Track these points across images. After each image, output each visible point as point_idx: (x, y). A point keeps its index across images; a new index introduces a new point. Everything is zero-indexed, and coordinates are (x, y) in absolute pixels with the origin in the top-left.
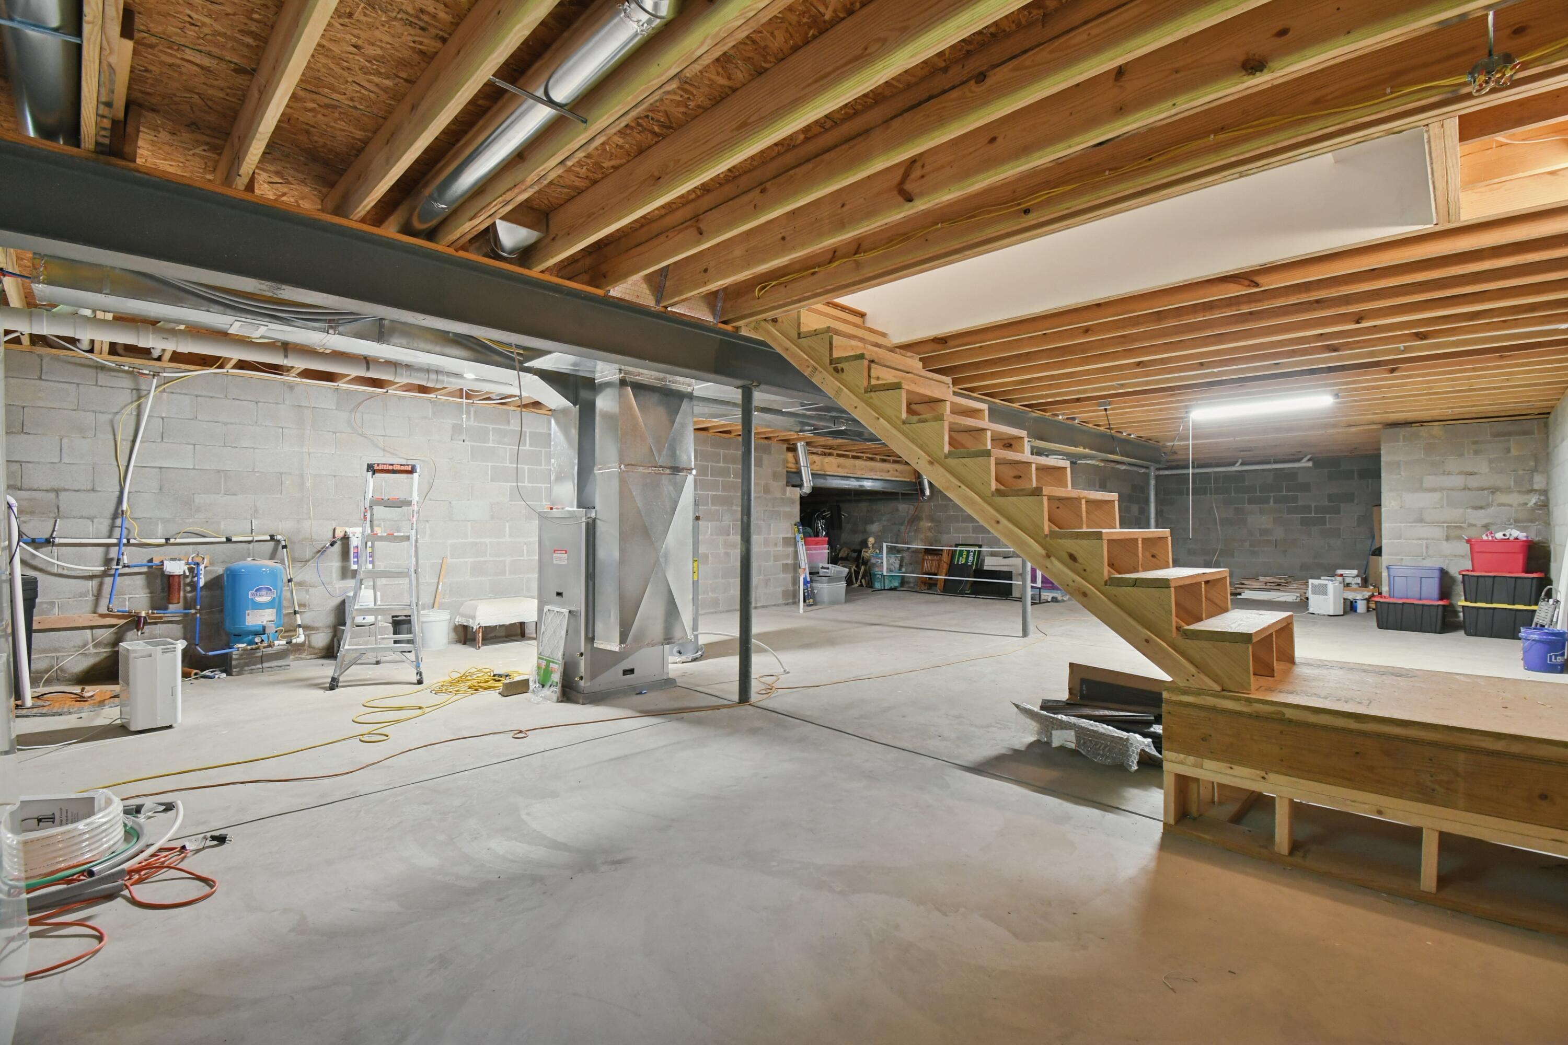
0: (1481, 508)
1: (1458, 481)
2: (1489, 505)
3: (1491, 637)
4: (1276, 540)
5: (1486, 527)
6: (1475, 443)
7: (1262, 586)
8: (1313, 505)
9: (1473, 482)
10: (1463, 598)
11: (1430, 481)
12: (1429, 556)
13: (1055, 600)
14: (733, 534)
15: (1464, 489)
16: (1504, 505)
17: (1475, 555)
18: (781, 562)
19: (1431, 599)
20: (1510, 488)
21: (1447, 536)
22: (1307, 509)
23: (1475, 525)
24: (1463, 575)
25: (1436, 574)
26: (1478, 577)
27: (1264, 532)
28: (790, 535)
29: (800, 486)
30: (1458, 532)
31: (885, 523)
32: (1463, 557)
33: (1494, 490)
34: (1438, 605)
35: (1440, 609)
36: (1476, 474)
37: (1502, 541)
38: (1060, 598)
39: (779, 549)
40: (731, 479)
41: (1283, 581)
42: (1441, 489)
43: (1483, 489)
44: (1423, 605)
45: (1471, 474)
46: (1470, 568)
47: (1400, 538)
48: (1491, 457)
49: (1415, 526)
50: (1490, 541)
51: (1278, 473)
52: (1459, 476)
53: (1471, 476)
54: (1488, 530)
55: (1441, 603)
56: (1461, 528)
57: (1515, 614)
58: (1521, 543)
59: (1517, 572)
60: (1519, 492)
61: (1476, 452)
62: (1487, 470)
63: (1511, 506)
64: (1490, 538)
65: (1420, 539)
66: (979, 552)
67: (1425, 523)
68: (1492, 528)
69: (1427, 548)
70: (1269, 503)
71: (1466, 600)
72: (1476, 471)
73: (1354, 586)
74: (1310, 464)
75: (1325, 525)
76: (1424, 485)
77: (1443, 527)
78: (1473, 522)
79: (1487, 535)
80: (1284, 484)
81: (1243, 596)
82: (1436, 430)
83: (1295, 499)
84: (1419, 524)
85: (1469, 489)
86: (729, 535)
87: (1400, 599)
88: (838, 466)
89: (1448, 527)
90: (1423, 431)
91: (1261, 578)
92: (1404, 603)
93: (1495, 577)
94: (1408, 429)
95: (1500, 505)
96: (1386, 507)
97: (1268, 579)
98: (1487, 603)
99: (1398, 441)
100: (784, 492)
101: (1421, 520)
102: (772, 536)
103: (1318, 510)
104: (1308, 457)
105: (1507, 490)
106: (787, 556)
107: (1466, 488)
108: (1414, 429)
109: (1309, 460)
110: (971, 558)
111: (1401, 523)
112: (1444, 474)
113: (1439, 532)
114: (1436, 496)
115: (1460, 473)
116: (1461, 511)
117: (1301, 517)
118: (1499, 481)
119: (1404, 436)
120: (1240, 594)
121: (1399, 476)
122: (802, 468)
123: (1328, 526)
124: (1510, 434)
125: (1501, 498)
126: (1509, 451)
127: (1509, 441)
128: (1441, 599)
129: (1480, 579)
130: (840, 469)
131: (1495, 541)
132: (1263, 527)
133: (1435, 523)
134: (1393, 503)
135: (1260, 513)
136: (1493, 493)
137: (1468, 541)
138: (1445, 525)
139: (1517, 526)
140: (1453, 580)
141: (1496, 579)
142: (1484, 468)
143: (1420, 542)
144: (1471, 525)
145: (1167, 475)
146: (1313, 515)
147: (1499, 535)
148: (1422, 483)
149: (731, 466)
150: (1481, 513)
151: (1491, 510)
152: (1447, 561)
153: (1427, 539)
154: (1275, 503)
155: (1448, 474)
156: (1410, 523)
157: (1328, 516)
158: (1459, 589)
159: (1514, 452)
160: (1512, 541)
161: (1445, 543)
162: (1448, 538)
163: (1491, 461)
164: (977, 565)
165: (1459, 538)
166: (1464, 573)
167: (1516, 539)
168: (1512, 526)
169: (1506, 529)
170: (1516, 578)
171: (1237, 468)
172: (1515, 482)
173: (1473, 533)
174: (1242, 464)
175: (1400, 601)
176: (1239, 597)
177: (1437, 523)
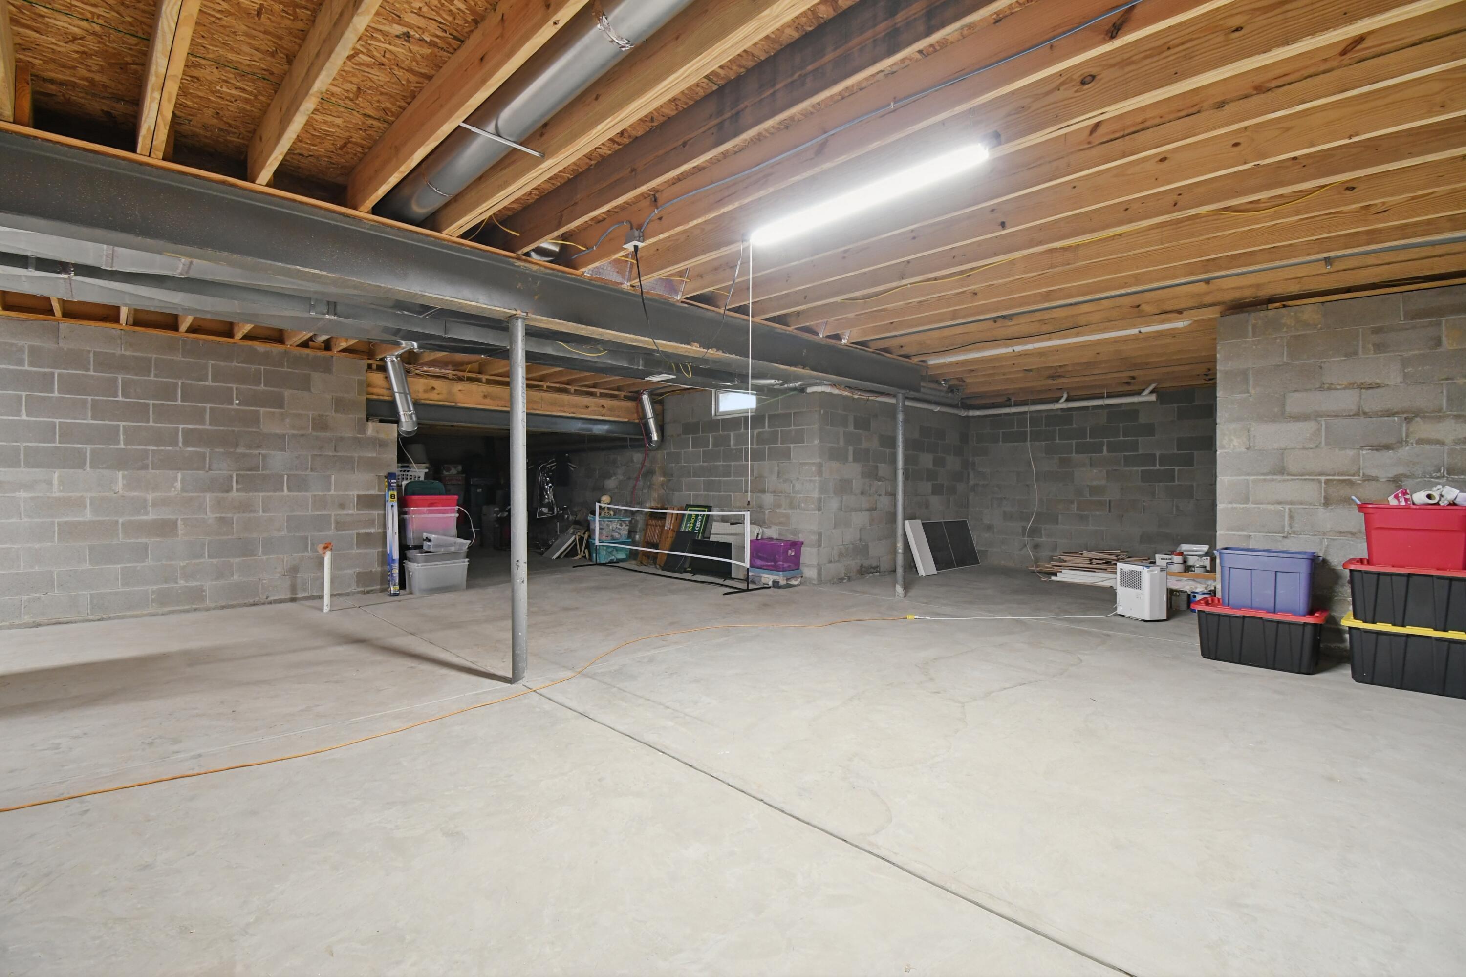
0: (1387, 447)
1: (1346, 400)
2: (1401, 443)
3: (1401, 687)
4: (1110, 501)
5: (1396, 481)
6: (1377, 331)
7: (1085, 563)
8: (1158, 454)
9: (1373, 401)
10: (1351, 613)
11: (1296, 402)
12: (1294, 533)
13: (776, 584)
14: (238, 490)
15: (1357, 414)
16: (1429, 442)
17: (1374, 533)
18: (356, 531)
19: (1294, 613)
20: (1440, 410)
21: (1325, 498)
22: (1150, 459)
23: (1376, 479)
24: (1351, 571)
25: (1303, 567)
26: (1379, 574)
27: (1094, 490)
28: (374, 492)
29: (397, 421)
30: (1345, 491)
31: (621, 477)
32: (1353, 534)
33: (1411, 416)
34: (1305, 624)
35: (1309, 631)
36: (1378, 386)
37: (1425, 507)
38: (783, 582)
39: (350, 512)
40: (235, 407)
41: (1114, 557)
42: (1316, 416)
43: (1390, 414)
44: (1278, 623)
45: (1370, 387)
46: (1365, 556)
47: (1246, 500)
48: (1405, 355)
49: (1273, 480)
50: (1403, 508)
51: (1114, 412)
52: (1347, 391)
53: (1370, 391)
54: (1400, 487)
55: (1310, 620)
56: (1351, 483)
57: (1449, 649)
58: (1462, 513)
59: (1454, 568)
60: (1457, 417)
61: (1379, 348)
62: (1399, 379)
63: (1441, 443)
64: (1403, 503)
65: (1280, 503)
66: (708, 516)
67: (1288, 474)
68: (1408, 484)
69: (1291, 517)
70: (1102, 452)
71: (1356, 617)
72: (1378, 381)
73: (1198, 571)
74: (1153, 398)
75: (1174, 481)
76: (1288, 409)
77: (1320, 481)
78: (1373, 473)
79: (1396, 497)
80: (1121, 425)
81: (1060, 578)
82: (1309, 311)
83: (1134, 446)
84: (1279, 477)
85: (1365, 413)
86: (229, 490)
87: (1239, 608)
88: (485, 397)
89: (1327, 482)
90: (1286, 316)
91: (1086, 553)
92: (1244, 617)
93: (1409, 575)
94: (1262, 314)
95: (1420, 441)
96: (1223, 447)
97: (1094, 554)
98: (1394, 625)
99: (1246, 336)
100: (363, 430)
101: (1282, 471)
102: (332, 492)
103: (1164, 460)
104: (1151, 388)
105: (1437, 415)
106: (371, 523)
107: (1360, 413)
108: (1271, 313)
109: (1152, 392)
110: (698, 524)
111: (1248, 474)
112: (1321, 388)
113: (1311, 491)
114: (1307, 428)
115: (1351, 386)
116: (1351, 453)
117: (1142, 471)
118: (1421, 397)
119: (1254, 327)
120: (1055, 575)
121: (1245, 395)
122: (397, 395)
123: (1176, 482)
124: (1440, 312)
125: (1423, 429)
126: (1438, 342)
127: (1439, 324)
128: (1311, 612)
129: (1381, 577)
130: (488, 401)
131: (1411, 508)
132: (1095, 483)
133: (1303, 475)
134: (1236, 442)
135: (1091, 465)
136: (1408, 420)
137: (1362, 508)
138: (1323, 478)
139: (1454, 481)
140: (1335, 576)
141: (1412, 579)
142: (1394, 377)
143: (1280, 507)
144: (1368, 479)
145: (979, 416)
146: (1158, 467)
147: (1420, 497)
148: (1283, 405)
149: (234, 386)
150: (1388, 456)
151: (1405, 452)
152: (1326, 542)
153: (1292, 503)
154: (1108, 451)
155: (1329, 389)
156: (1263, 474)
157: (1177, 469)
158: (1345, 592)
159: (1448, 344)
160: (1444, 509)
161: (1321, 510)
162: (1327, 502)
163: (1405, 362)
164: (703, 533)
165: (1348, 501)
166: (1353, 567)
167: (1453, 504)
168: (1445, 480)
169: (1431, 485)
170: (1451, 580)
171: (1062, 405)
172: (1450, 399)
173: (1369, 493)
174: (1067, 400)
175: (1239, 613)
176: (1053, 578)
177: (1310, 474)
